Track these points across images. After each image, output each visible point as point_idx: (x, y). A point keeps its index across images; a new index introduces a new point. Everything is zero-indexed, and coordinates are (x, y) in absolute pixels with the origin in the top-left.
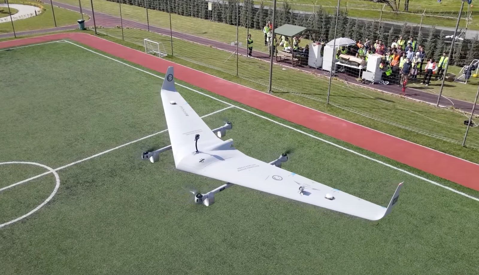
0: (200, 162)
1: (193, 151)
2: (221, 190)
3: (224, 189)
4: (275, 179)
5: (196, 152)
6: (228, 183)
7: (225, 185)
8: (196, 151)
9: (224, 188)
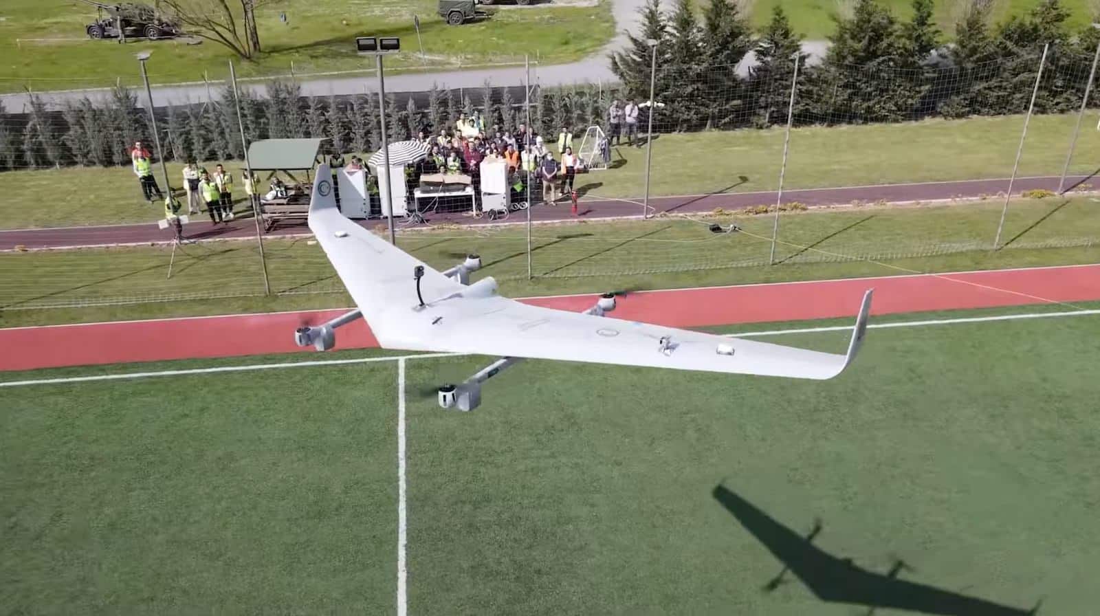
0: (434, 323)
1: (415, 305)
2: (490, 374)
3: (496, 373)
4: (602, 334)
5: (421, 305)
6: (507, 358)
7: (502, 361)
8: (420, 303)
9: (496, 370)
